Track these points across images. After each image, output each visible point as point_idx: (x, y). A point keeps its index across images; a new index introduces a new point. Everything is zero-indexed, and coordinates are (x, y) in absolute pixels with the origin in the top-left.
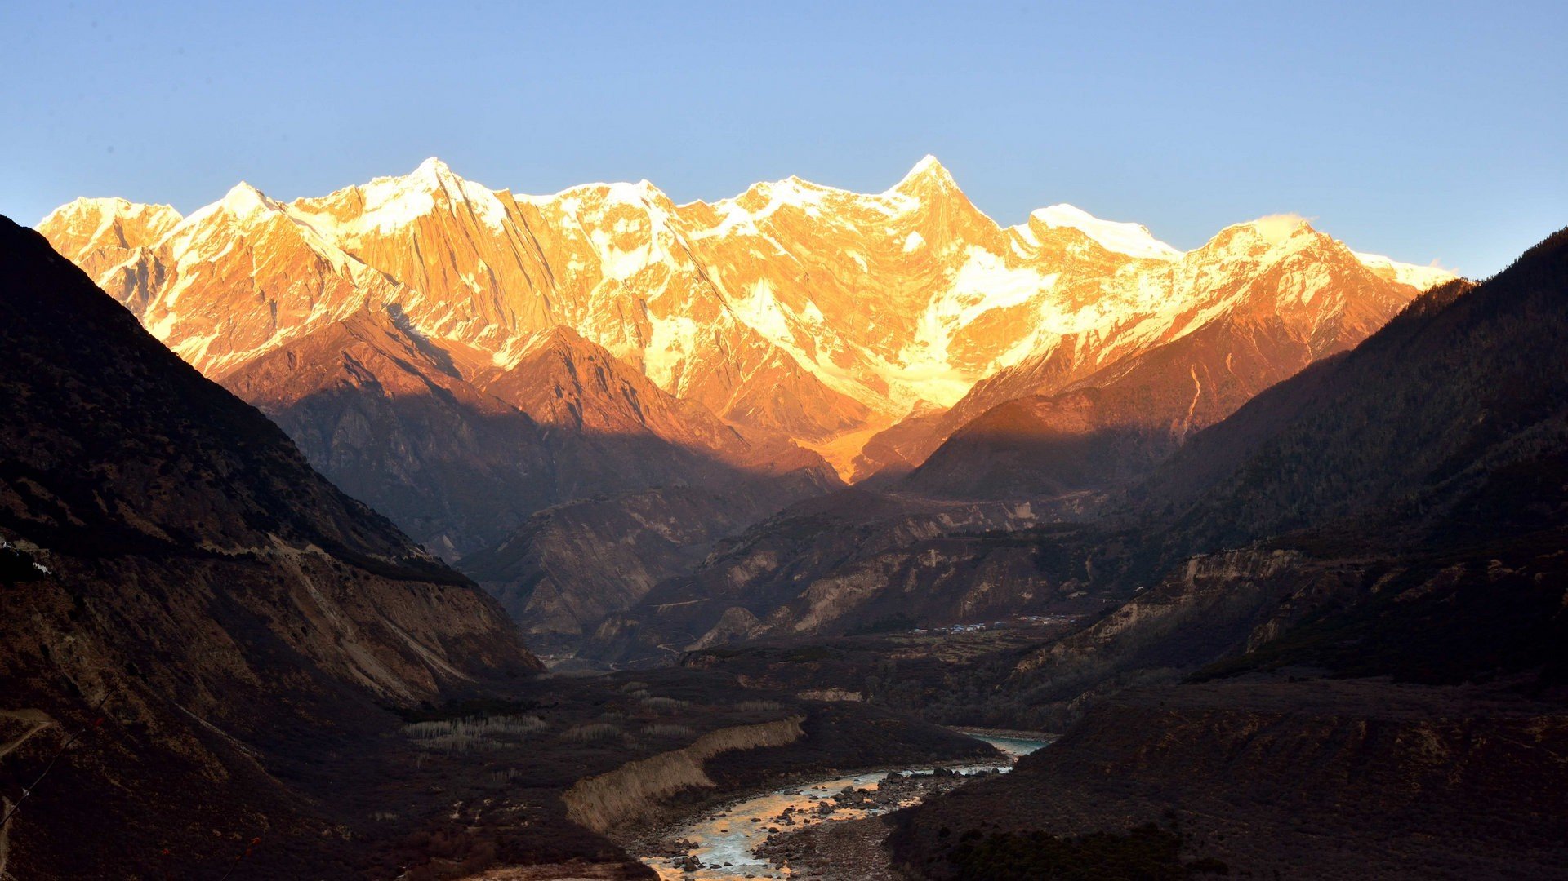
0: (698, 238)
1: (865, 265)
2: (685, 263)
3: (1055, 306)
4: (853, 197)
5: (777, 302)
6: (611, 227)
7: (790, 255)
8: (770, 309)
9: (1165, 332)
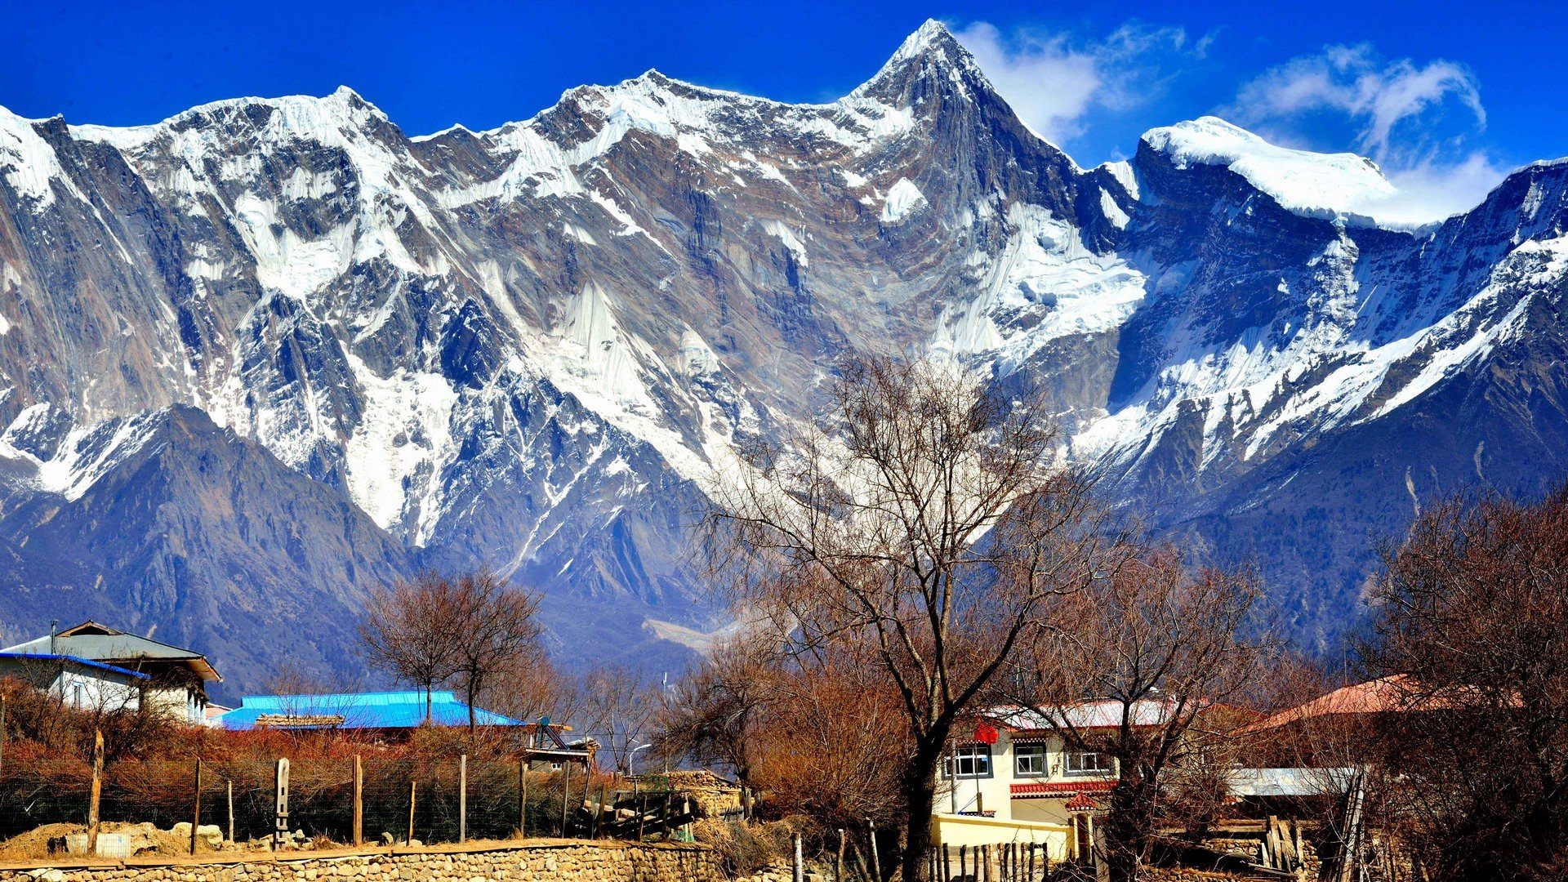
0: (456, 204)
1: (801, 249)
2: (430, 260)
3: (1190, 328)
4: (776, 109)
5: (622, 333)
6: (276, 187)
7: (647, 234)
8: (608, 348)
9: (1369, 396)
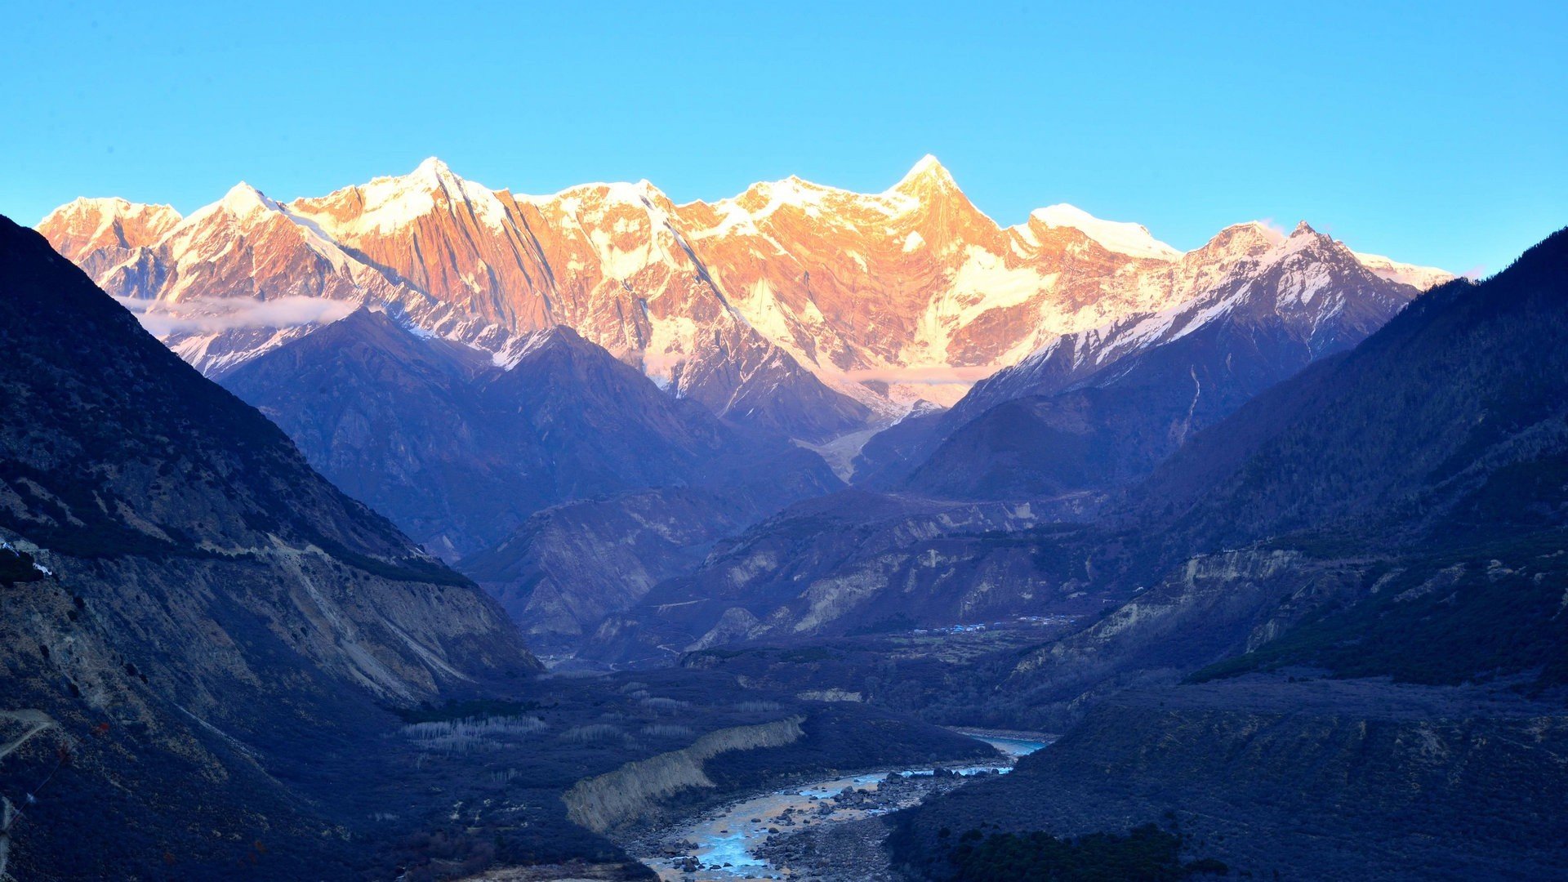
0: (699, 238)
1: (864, 265)
2: (685, 263)
3: (1055, 306)
4: (853, 196)
5: (776, 302)
6: (611, 226)
7: (790, 255)
8: (770, 309)
9: (1165, 331)
